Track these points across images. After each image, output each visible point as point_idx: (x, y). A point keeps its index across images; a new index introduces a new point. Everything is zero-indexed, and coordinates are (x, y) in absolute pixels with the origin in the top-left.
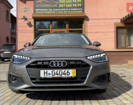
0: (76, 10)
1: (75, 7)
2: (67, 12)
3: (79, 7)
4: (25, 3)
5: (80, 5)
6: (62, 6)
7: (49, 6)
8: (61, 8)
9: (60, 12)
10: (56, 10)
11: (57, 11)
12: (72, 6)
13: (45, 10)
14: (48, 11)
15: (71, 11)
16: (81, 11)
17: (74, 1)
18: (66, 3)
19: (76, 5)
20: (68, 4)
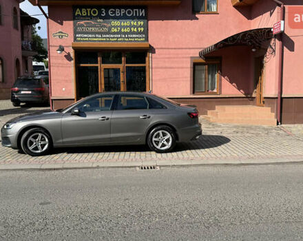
0: (136, 38)
1: (134, 33)
2: (122, 39)
3: (140, 33)
4: (62, 24)
5: (142, 29)
6: (116, 30)
7: (97, 30)
8: (114, 33)
9: (113, 40)
10: (107, 36)
11: (109, 38)
12: (131, 30)
13: (90, 36)
14: (95, 38)
15: (128, 38)
16: (143, 39)
17: (134, 23)
18: (121, 27)
19: (135, 30)
20: (124, 27)
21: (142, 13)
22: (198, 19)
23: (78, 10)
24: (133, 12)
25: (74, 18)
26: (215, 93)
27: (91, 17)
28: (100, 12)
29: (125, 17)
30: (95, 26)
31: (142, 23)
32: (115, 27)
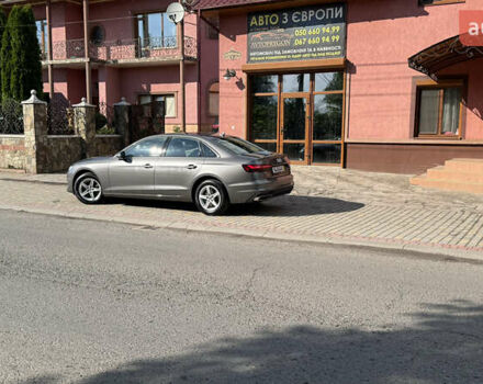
0: (328, 51)
1: (326, 44)
2: (309, 55)
3: (335, 44)
4: (234, 39)
5: (338, 38)
6: (300, 43)
7: (276, 44)
8: (299, 47)
9: (296, 56)
10: (289, 52)
11: (291, 54)
12: (321, 40)
13: (267, 53)
14: (274, 55)
15: (317, 52)
16: (339, 53)
17: (326, 29)
18: (308, 36)
19: (328, 40)
20: (312, 36)
21: (339, 12)
22: (427, 14)
23: (254, 18)
24: (325, 14)
25: (249, 30)
26: (456, 138)
27: (269, 27)
28: (281, 18)
29: (313, 22)
30: (273, 39)
31: (338, 28)
32: (299, 38)
